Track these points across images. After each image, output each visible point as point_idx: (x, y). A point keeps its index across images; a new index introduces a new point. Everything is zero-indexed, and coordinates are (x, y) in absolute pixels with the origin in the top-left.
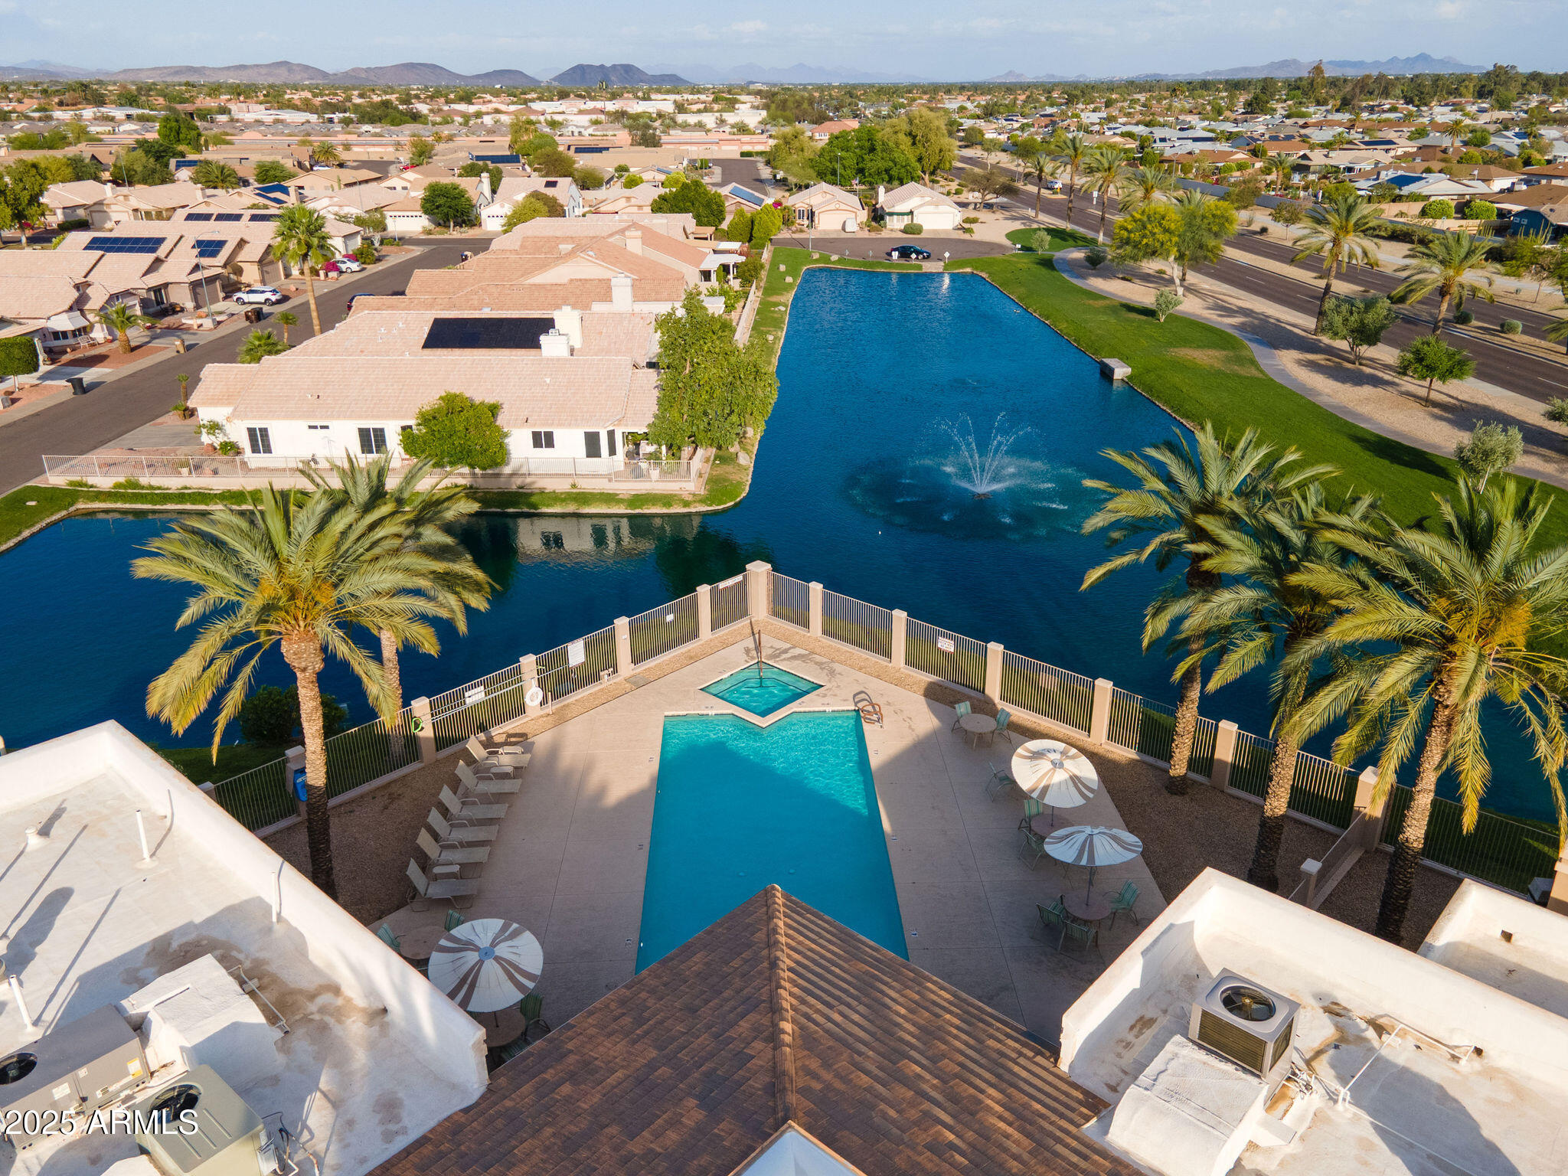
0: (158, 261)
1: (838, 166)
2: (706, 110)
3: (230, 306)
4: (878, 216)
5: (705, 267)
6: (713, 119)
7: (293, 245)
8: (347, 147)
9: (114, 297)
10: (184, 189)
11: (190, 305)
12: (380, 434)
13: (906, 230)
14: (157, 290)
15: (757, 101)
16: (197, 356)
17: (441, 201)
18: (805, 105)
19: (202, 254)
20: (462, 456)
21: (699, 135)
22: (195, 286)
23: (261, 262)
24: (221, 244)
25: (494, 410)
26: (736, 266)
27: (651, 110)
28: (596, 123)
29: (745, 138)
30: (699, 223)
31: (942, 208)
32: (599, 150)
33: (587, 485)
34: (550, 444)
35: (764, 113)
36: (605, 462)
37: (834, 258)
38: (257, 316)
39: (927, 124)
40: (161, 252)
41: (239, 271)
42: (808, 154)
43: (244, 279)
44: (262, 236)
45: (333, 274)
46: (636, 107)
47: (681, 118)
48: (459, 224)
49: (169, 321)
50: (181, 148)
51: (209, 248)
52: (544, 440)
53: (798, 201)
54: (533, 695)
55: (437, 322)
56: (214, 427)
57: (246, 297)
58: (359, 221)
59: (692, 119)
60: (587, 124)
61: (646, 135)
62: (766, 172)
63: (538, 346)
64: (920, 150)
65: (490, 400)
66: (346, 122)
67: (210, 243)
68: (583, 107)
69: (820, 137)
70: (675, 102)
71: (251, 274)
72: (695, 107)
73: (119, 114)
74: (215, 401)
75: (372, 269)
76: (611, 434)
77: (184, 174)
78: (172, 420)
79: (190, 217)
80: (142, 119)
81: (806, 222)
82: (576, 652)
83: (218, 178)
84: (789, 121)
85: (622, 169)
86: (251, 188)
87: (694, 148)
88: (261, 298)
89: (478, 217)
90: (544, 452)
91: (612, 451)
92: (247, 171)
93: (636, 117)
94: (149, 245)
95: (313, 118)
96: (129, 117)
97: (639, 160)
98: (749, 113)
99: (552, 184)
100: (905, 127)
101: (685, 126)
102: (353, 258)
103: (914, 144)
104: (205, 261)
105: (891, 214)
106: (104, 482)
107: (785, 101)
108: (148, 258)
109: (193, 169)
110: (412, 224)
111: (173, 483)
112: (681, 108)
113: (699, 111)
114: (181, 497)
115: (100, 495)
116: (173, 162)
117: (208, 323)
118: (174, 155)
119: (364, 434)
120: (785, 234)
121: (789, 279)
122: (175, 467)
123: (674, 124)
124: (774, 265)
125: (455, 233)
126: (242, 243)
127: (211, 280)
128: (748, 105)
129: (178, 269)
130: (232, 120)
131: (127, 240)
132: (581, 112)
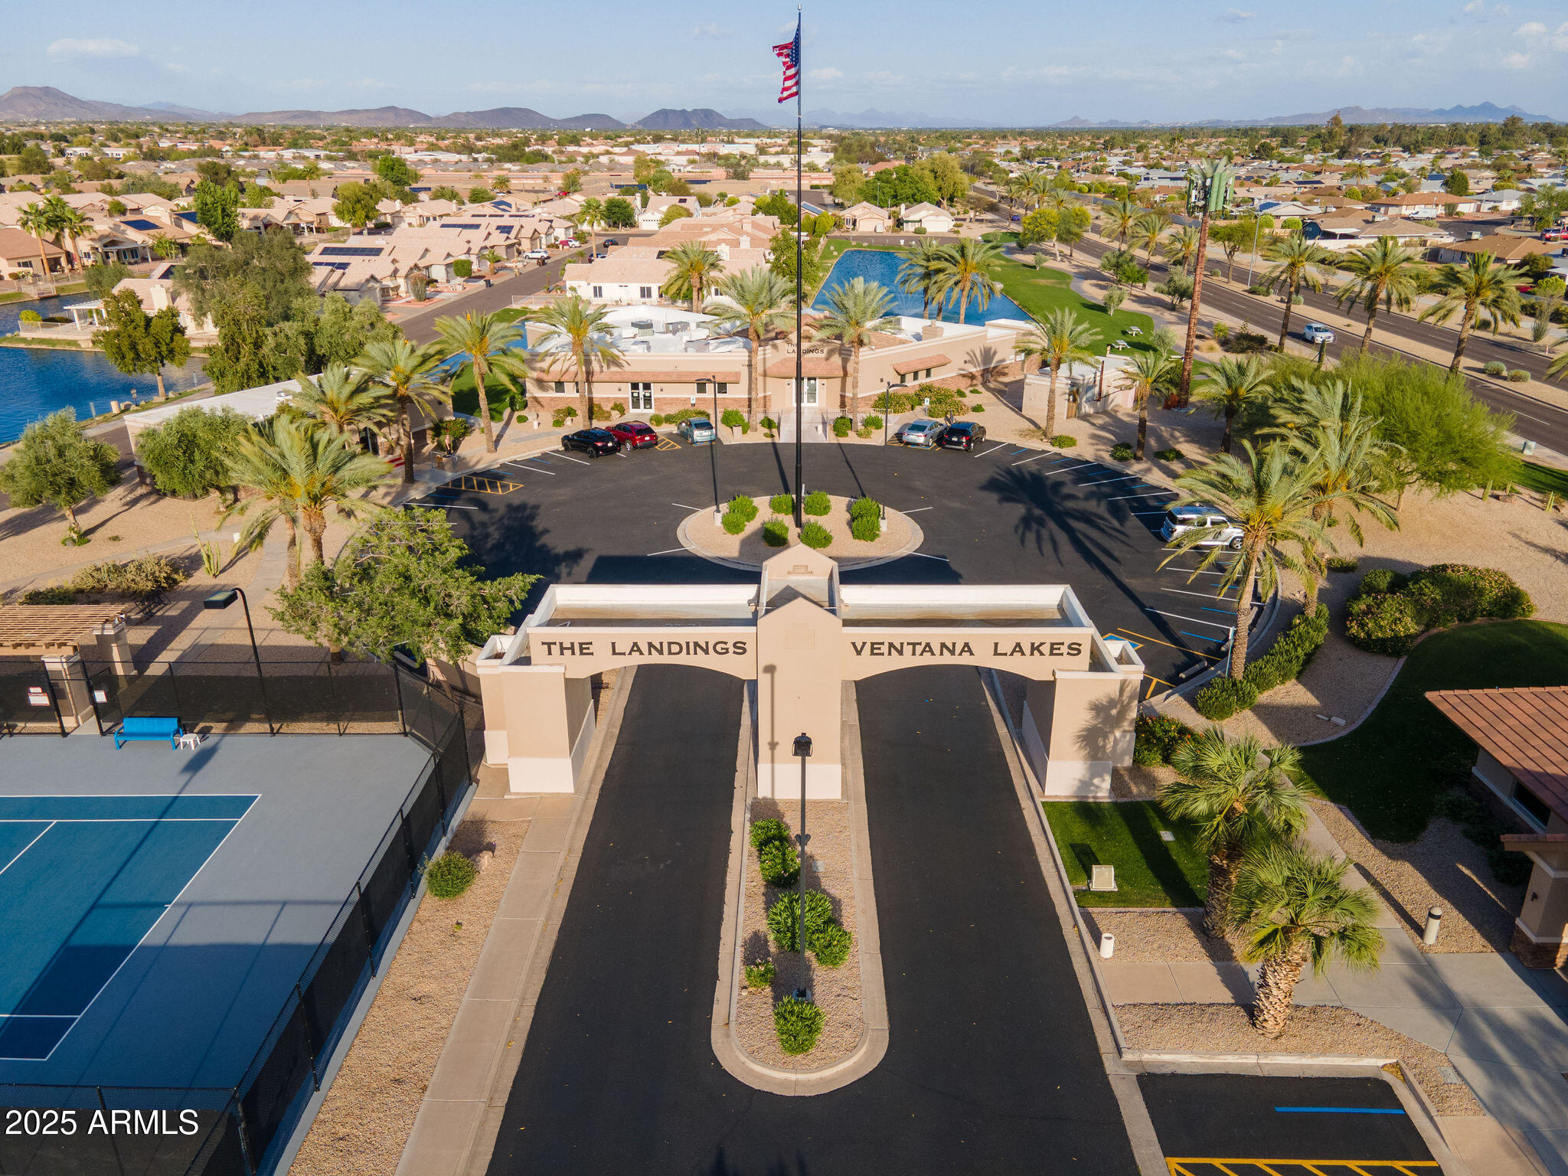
1: (878, 193)
2: (783, 152)
3: (523, 259)
4: (899, 223)
6: (789, 160)
9: (482, 248)
12: (649, 289)
13: (917, 231)
15: (828, 144)
17: (615, 210)
18: (868, 149)
19: (503, 232)
21: (777, 172)
23: (532, 239)
24: (509, 228)
27: (734, 152)
28: (693, 162)
29: (814, 175)
30: (782, 222)
31: (940, 218)
32: (704, 182)
35: (832, 155)
37: (865, 244)
39: (945, 164)
42: (858, 185)
45: (566, 247)
46: (724, 150)
47: (762, 159)
48: (625, 225)
51: (506, 229)
53: (846, 214)
55: (660, 252)
56: (573, 289)
59: (772, 160)
60: (685, 163)
61: (739, 170)
62: (828, 199)
64: (940, 182)
66: (489, 160)
67: (505, 227)
68: (679, 149)
69: (870, 171)
70: (757, 145)
72: (772, 150)
75: (586, 246)
81: (851, 227)
83: (449, 197)
84: (850, 161)
85: (723, 196)
87: (774, 182)
89: (636, 221)
93: (727, 157)
97: (733, 188)
98: (818, 155)
99: (684, 201)
100: (929, 166)
101: (766, 165)
102: (574, 240)
103: (935, 178)
104: (507, 236)
105: (907, 222)
106: (535, 307)
107: (850, 145)
112: (762, 150)
113: (777, 153)
115: (535, 312)
119: (642, 289)
120: (837, 233)
121: (835, 253)
123: (757, 165)
124: (827, 247)
125: (622, 231)
128: (819, 148)
132: (678, 153)
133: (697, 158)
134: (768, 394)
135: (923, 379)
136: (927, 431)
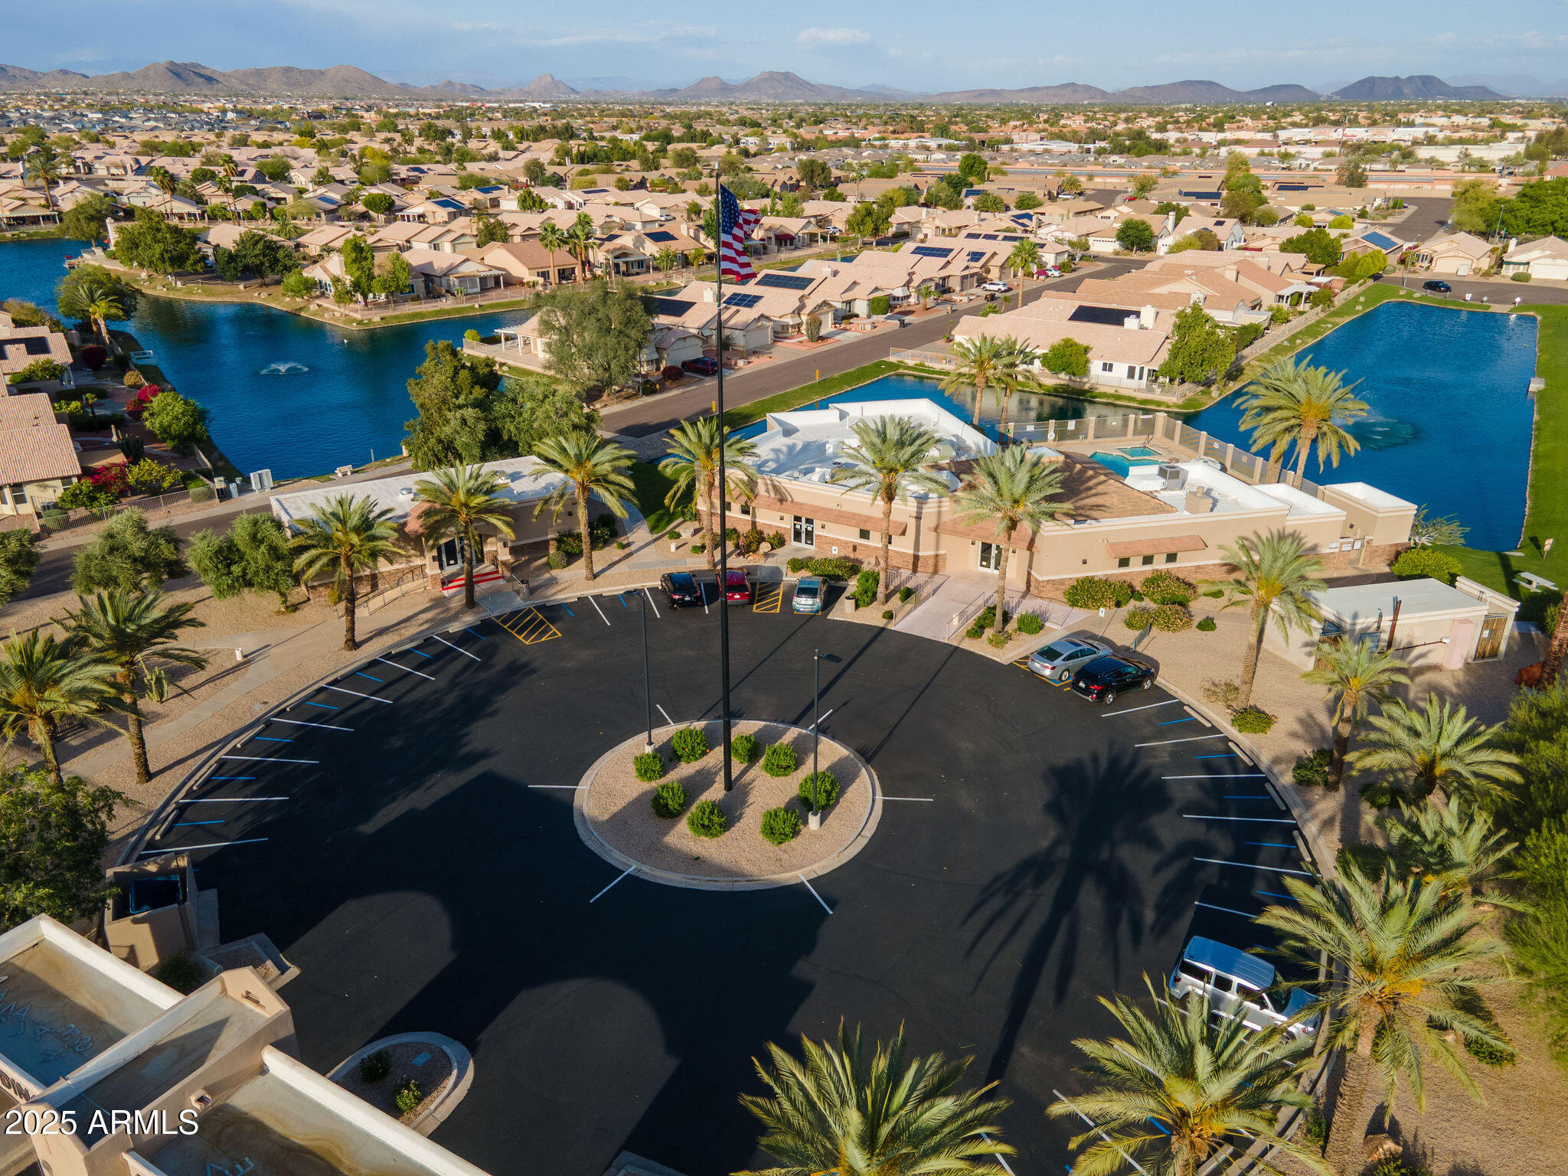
0: (948, 262)
3: (979, 291)
5: (1281, 293)
7: (1018, 260)
8: (1091, 177)
9: (925, 281)
10: (967, 216)
11: (958, 289)
13: (1512, 278)
14: (944, 279)
16: (956, 316)
17: (1130, 232)
19: (972, 260)
20: (1065, 368)
22: (964, 278)
23: (1002, 267)
24: (983, 254)
25: (1086, 350)
26: (1310, 294)
31: (1559, 261)
32: (1300, 189)
33: (1122, 392)
34: (1110, 369)
36: (1135, 382)
37: (1418, 294)
38: (992, 298)
40: (949, 258)
41: (988, 271)
43: (990, 276)
44: (1006, 249)
45: (1042, 277)
48: (1140, 249)
49: (946, 296)
50: (971, 179)
51: (976, 256)
52: (1108, 367)
54: (1051, 435)
55: (1080, 307)
57: (988, 287)
58: (1071, 244)
61: (1353, 174)
63: (1122, 324)
65: (1085, 344)
67: (977, 253)
71: (994, 274)
73: (932, 144)
74: (962, 333)
75: (1068, 276)
76: (1142, 369)
77: (970, 201)
78: (941, 343)
79: (970, 236)
80: (950, 148)
82: (1071, 425)
83: (990, 204)
85: (1309, 208)
86: (1010, 213)
87: (1405, 186)
88: (995, 288)
89: (1155, 246)
90: (1107, 373)
91: (1141, 378)
92: (1010, 199)
94: (943, 252)
95: (1074, 147)
96: (940, 146)
99: (1220, 224)
102: (1056, 268)
104: (972, 264)
106: (911, 363)
108: (943, 261)
109: (976, 197)
110: (1106, 246)
111: (938, 366)
114: (940, 373)
115: (909, 368)
116: (964, 191)
117: (965, 299)
118: (966, 185)
120: (1398, 274)
121: (1359, 308)
122: (940, 360)
125: (1136, 255)
126: (995, 254)
127: (972, 275)
129: (957, 268)
130: (1012, 150)
131: (933, 249)
132: (1322, 142)
133: (1337, 149)
134: (941, 552)
135: (1160, 564)
136: (1058, 662)
